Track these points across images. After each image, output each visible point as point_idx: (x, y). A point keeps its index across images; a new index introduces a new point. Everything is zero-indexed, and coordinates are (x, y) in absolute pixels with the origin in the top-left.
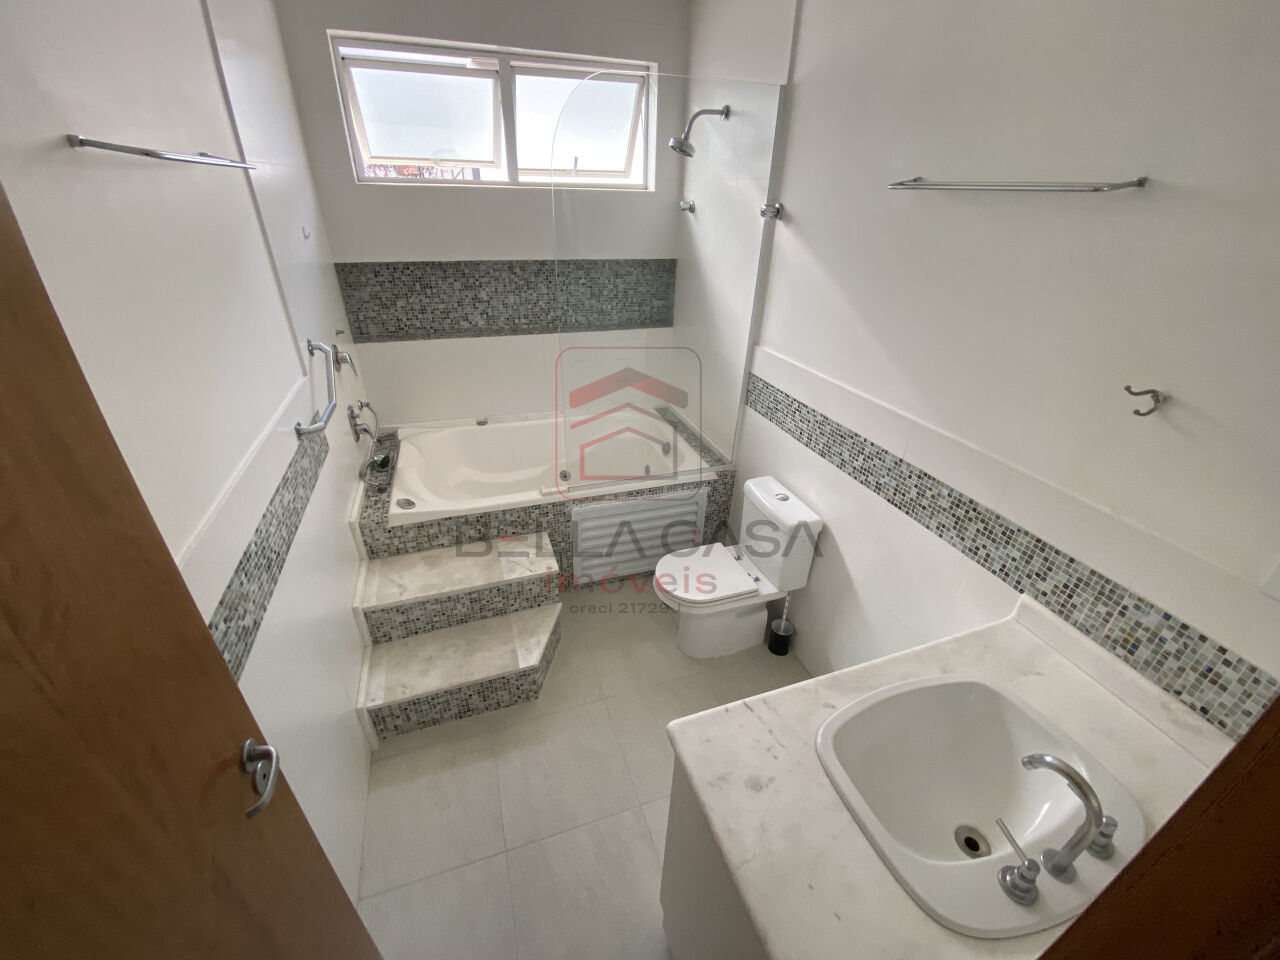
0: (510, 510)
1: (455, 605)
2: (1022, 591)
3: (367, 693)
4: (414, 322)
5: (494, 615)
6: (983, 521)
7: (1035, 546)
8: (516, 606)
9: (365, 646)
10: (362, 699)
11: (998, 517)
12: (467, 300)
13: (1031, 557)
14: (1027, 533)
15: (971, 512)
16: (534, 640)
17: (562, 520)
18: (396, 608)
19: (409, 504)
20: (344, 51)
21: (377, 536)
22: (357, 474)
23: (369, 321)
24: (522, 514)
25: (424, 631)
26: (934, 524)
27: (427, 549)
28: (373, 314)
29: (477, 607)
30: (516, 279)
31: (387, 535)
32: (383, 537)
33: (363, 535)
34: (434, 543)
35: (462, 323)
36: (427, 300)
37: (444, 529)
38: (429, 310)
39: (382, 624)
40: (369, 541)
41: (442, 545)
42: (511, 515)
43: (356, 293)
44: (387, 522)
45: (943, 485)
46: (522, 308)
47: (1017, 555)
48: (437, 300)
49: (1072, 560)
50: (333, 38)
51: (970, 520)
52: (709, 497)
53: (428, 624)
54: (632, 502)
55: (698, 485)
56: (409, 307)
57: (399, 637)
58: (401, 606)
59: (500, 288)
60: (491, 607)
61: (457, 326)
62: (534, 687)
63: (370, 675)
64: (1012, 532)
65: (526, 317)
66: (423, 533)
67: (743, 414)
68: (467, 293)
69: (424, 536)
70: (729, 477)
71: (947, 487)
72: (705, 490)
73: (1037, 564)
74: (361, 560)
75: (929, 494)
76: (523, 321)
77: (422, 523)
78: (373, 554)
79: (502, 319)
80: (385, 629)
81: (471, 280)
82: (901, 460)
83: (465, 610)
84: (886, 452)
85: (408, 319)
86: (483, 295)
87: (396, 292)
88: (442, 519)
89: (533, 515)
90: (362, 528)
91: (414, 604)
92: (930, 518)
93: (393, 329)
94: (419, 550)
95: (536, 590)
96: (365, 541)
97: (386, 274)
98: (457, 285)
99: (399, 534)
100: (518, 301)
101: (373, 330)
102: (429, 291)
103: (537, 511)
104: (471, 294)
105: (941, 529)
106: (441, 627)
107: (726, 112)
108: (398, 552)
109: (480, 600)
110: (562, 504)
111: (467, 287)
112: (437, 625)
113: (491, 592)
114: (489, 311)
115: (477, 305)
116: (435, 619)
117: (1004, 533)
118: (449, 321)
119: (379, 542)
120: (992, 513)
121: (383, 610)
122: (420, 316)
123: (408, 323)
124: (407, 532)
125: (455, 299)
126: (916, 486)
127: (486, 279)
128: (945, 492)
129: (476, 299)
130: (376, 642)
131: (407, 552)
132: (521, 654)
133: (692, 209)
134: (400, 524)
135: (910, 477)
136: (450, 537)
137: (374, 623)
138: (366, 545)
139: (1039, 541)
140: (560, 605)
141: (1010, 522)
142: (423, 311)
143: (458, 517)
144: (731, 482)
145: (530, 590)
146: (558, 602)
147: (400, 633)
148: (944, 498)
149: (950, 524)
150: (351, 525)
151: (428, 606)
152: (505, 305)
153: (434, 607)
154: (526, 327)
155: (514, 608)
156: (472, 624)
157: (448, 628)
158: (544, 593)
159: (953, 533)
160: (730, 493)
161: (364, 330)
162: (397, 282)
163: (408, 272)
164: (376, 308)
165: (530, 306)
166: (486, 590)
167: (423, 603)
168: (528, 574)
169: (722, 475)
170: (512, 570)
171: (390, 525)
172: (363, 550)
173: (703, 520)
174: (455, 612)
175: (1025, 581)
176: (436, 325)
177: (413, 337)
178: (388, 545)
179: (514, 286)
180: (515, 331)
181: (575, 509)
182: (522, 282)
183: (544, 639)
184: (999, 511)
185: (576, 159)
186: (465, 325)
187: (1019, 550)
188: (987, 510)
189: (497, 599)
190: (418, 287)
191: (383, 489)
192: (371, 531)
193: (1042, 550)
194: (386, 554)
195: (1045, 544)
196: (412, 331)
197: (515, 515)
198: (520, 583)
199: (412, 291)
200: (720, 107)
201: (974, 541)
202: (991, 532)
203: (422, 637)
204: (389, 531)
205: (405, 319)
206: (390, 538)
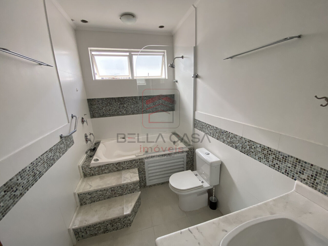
0: (126, 161)
1: (106, 192)
2: (295, 180)
3: (74, 223)
4: (108, 113)
5: (119, 196)
6: (274, 154)
7: (296, 161)
8: (126, 193)
9: (77, 206)
10: (71, 225)
11: (279, 152)
12: (121, 107)
13: (296, 166)
14: (292, 157)
15: (269, 151)
16: (130, 204)
17: (142, 164)
18: (88, 193)
19: (97, 160)
20: (93, 53)
21: (87, 170)
22: (85, 152)
23: (96, 113)
24: (130, 162)
25: (97, 201)
26: (257, 158)
27: (101, 174)
28: (97, 111)
29: (113, 193)
30: (134, 102)
31: (90, 169)
32: (88, 171)
33: (83, 170)
34: (103, 172)
35: (120, 113)
36: (111, 107)
37: (106, 168)
38: (111, 110)
39: (83, 198)
40: (84, 172)
41: (106, 173)
42: (127, 163)
43: (93, 106)
44: (90, 165)
45: (257, 143)
46: (135, 108)
47: (290, 165)
48: (113, 107)
49: (312, 165)
50: (90, 50)
51: (269, 154)
52: (187, 156)
53: (98, 198)
54: (163, 157)
55: (183, 152)
56: (106, 109)
57: (89, 203)
58: (90, 192)
59: (130, 104)
60: (118, 193)
61: (118, 114)
62: (129, 222)
63: (76, 217)
64: (286, 157)
65: (136, 110)
66: (101, 169)
67: (194, 130)
68: (121, 105)
69: (101, 170)
70: (192, 150)
71: (259, 144)
72: (185, 154)
73: (298, 168)
74: (81, 177)
75: (253, 147)
76: (136, 111)
77: (100, 166)
78: (85, 175)
79: (130, 111)
80: (84, 200)
81: (122, 102)
82: (242, 137)
83: (109, 194)
84: (237, 135)
85: (106, 112)
86: (125, 106)
87: (103, 106)
88: (106, 164)
89: (133, 163)
90: (82, 167)
91: (94, 192)
92: (255, 155)
93: (102, 115)
94: (99, 174)
95: (132, 187)
96: (83, 172)
97: (100, 101)
98: (119, 103)
99: (93, 169)
100: (134, 107)
101: (96, 115)
102: (111, 105)
103: (134, 161)
104: (122, 105)
105: (260, 159)
106: (102, 200)
107: (182, 57)
108: (93, 175)
109: (114, 191)
110: (142, 159)
111: (121, 104)
112: (101, 199)
113: (118, 188)
114: (127, 109)
115: (124, 108)
116: (100, 197)
117: (283, 158)
118: (116, 112)
119: (87, 172)
120: (277, 151)
121: (84, 194)
122: (109, 111)
123: (106, 113)
124: (95, 169)
125: (118, 107)
126: (248, 145)
127: (126, 102)
128: (259, 146)
129: (123, 106)
130: (81, 205)
131: (95, 175)
132: (125, 209)
133: (177, 82)
134: (93, 166)
135: (246, 142)
136: (108, 170)
137: (81, 198)
138: (83, 173)
139: (297, 159)
140: (140, 192)
141: (284, 154)
142: (110, 110)
143: (111, 164)
144: (193, 151)
145: (130, 187)
146: (139, 191)
147: (89, 202)
148: (258, 148)
149: (262, 157)
150: (79, 166)
151: (98, 192)
152: (131, 108)
153: (100, 192)
154: (136, 113)
155: (125, 193)
156: (112, 199)
157: (104, 200)
158: (135, 188)
159: (264, 160)
160: (193, 155)
161: (94, 115)
162: (103, 103)
163: (106, 101)
164: (98, 110)
165: (137, 108)
166: (116, 187)
167: (96, 191)
168: (129, 181)
169: (190, 149)
170: (124, 180)
171: (91, 166)
172: (82, 174)
173: (186, 163)
174: (106, 194)
175: (295, 175)
176: (113, 113)
177: (107, 116)
178: (90, 173)
179: (133, 103)
180: (133, 114)
181: (146, 160)
182: (135, 102)
183: (133, 204)
184: (279, 150)
185: (148, 73)
186: (121, 113)
187: (290, 164)
188: (275, 150)
189: (120, 190)
190: (109, 104)
191: (91, 156)
192: (85, 168)
193: (299, 162)
194: (89, 176)
195: (300, 160)
196: (106, 115)
197: (128, 163)
198: (127, 185)
199: (107, 105)
200: (181, 56)
201: (273, 162)
202: (278, 158)
203: (96, 203)
204: (90, 168)
205: (105, 112)
206: (91, 171)
